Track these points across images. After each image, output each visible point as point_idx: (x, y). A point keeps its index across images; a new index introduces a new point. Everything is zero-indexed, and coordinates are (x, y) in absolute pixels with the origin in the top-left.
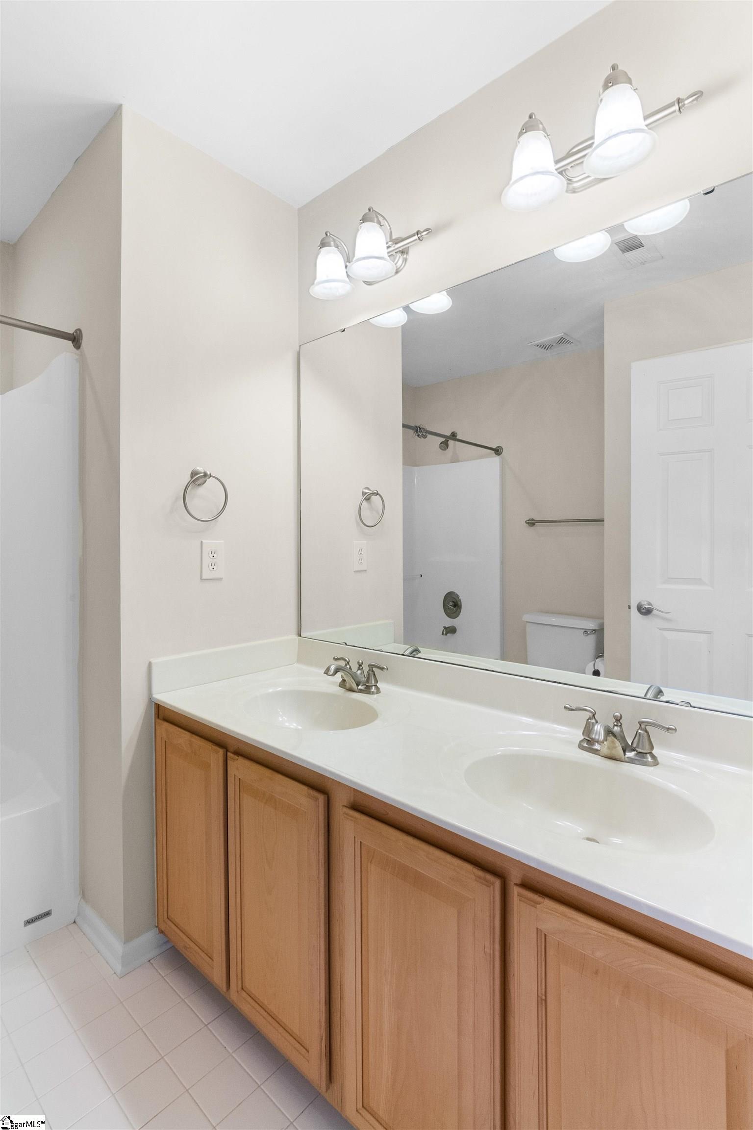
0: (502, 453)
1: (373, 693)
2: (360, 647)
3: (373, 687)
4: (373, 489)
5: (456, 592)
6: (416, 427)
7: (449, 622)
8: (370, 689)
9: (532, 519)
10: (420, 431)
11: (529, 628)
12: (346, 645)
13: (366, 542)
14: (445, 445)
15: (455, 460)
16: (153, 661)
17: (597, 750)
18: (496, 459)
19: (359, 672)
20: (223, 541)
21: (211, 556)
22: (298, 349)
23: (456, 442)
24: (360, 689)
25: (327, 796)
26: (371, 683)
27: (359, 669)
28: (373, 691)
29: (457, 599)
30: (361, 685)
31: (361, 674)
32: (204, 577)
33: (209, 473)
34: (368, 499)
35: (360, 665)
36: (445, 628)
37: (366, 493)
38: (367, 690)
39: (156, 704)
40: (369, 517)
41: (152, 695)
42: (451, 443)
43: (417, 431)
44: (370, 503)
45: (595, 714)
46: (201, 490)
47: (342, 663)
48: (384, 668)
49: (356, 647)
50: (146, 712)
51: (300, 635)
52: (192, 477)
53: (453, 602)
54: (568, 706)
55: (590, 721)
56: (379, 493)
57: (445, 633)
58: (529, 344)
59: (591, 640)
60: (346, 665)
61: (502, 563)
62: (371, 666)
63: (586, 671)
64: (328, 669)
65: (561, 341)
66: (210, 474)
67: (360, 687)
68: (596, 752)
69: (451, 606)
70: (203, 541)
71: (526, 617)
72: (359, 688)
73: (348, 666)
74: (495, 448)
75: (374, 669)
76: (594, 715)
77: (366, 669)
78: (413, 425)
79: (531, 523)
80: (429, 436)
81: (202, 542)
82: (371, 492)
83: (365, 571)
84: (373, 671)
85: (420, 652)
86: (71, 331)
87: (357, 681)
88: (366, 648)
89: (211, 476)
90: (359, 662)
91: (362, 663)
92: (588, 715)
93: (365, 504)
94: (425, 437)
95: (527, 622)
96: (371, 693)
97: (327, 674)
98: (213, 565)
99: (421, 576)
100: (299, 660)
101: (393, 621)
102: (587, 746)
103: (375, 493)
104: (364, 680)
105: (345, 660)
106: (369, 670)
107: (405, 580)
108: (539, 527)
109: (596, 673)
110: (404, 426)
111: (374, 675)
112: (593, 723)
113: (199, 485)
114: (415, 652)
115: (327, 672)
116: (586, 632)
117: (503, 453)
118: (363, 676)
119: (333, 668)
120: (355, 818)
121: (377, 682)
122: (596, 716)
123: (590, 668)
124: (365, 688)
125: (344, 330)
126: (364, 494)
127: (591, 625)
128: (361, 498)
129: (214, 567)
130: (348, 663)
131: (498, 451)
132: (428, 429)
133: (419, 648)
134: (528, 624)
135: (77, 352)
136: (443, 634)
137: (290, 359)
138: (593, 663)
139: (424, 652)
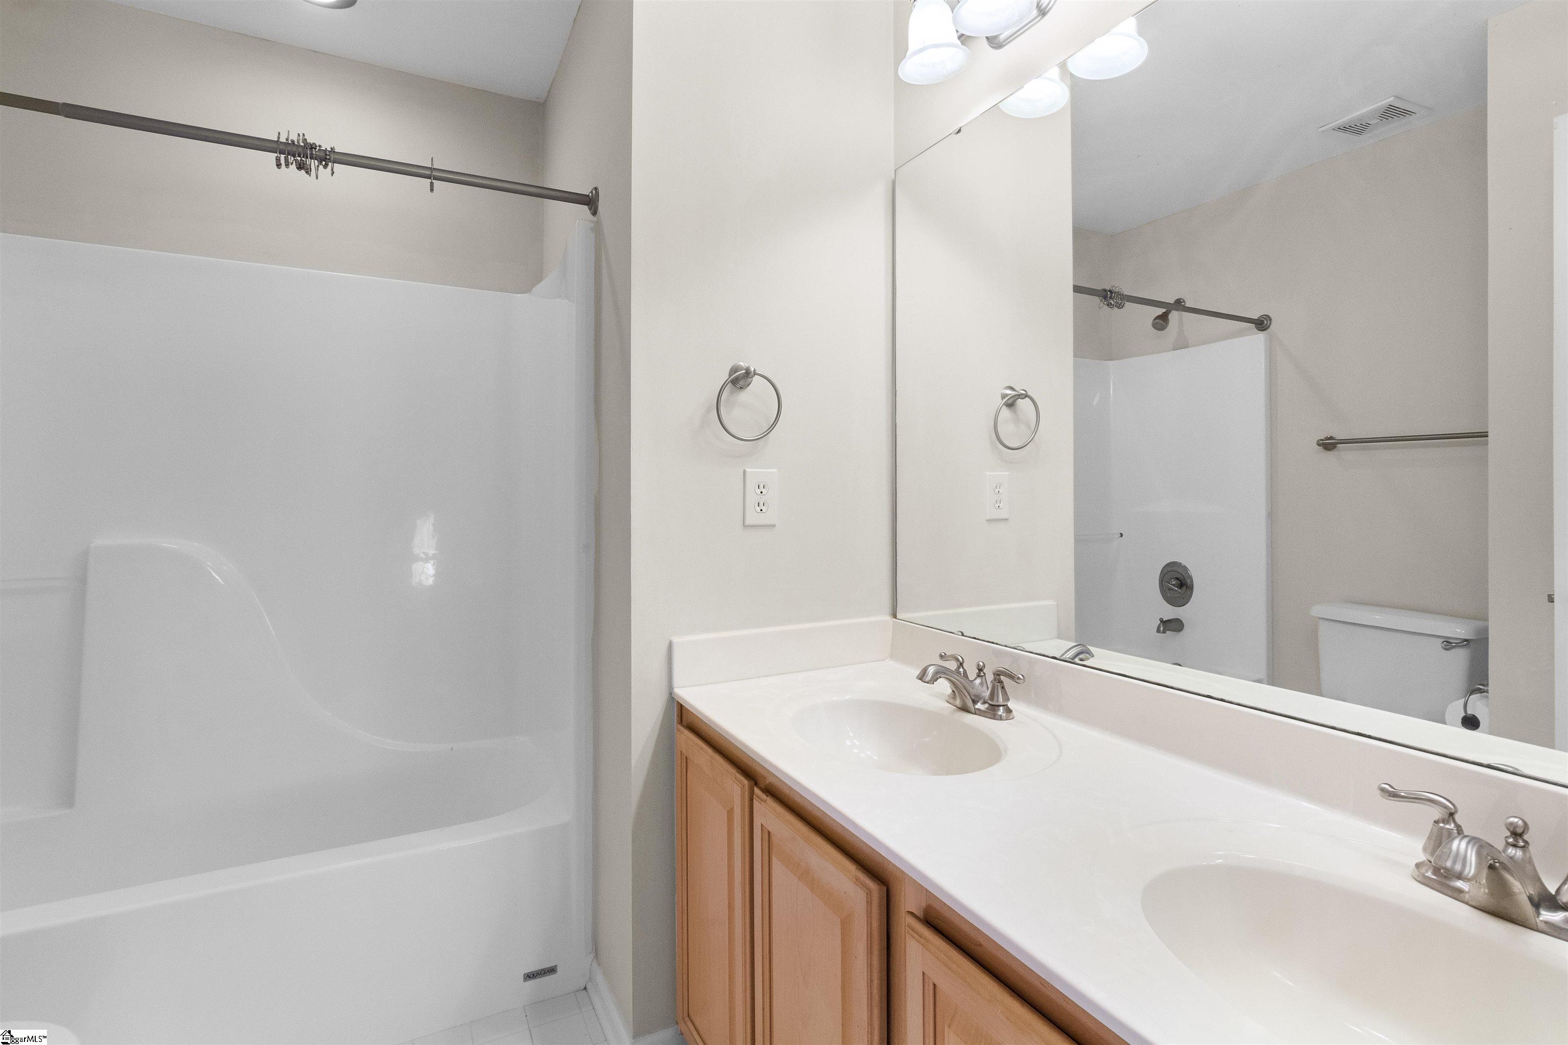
0: (1269, 327)
1: (1001, 718)
2: (984, 641)
3: (1001, 708)
4: (1019, 389)
5: (1184, 563)
6: (1105, 290)
7: (1170, 612)
8: (994, 710)
9: (1331, 438)
10: (1111, 298)
11: (1323, 627)
12: (963, 635)
13: (1008, 473)
14: (1162, 322)
15: (1181, 344)
16: (676, 640)
17: (1460, 891)
18: (1260, 337)
19: (978, 681)
20: (776, 470)
21: (758, 491)
22: (893, 178)
23: (1184, 313)
24: (978, 709)
25: (885, 888)
26: (998, 701)
27: (979, 676)
28: (1001, 715)
29: (1186, 576)
30: (981, 702)
31: (981, 684)
32: (748, 522)
33: (752, 369)
34: (1010, 405)
35: (980, 670)
36: (1162, 621)
37: (1007, 395)
38: (992, 711)
39: (678, 703)
40: (1010, 431)
41: (673, 689)
42: (1174, 316)
43: (1105, 297)
44: (1015, 412)
45: (1456, 811)
46: (744, 396)
47: (952, 665)
48: (1019, 678)
49: (978, 639)
50: (665, 712)
51: (895, 616)
52: (730, 375)
53: (1177, 579)
54: (1387, 787)
55: (1442, 825)
56: (1029, 393)
57: (1162, 629)
58: (1320, 130)
59: (1460, 658)
60: (959, 668)
61: (1271, 516)
62: (998, 674)
63: (1448, 717)
64: (924, 672)
65: (1392, 112)
66: (755, 370)
67: (979, 706)
68: (1457, 894)
69: (1173, 585)
70: (746, 469)
71: (1318, 611)
72: (977, 707)
73: (961, 670)
74: (1256, 318)
75: (1002, 678)
76: (1451, 815)
77: (990, 677)
78: (1099, 287)
79: (1329, 445)
80: (1128, 304)
81: (744, 472)
82: (1016, 393)
83: (1006, 520)
84: (1001, 682)
85: (1093, 656)
86: (585, 190)
87: (975, 695)
88: (993, 643)
89: (755, 374)
90: (978, 665)
91: (984, 666)
92: (1436, 813)
93: (1006, 413)
94: (1120, 306)
95: (1320, 618)
96: (997, 717)
97: (921, 679)
98: (761, 504)
99: (1122, 535)
100: (893, 655)
101: (1056, 603)
102: (1434, 877)
103: (1022, 394)
104: (987, 694)
105: (957, 660)
106: (995, 679)
107: (1080, 540)
108: (1346, 454)
109: (1471, 722)
110: (1077, 289)
111: (1003, 688)
112: (1449, 832)
113: (741, 388)
114: (1081, 655)
115: (921, 677)
116: (1449, 644)
117: (1271, 327)
118: (985, 688)
119: (931, 670)
120: (925, 938)
121: (1008, 700)
122: (1457, 817)
123: (1456, 710)
124: (987, 708)
125: (959, 131)
126: (1004, 396)
127: (1459, 630)
128: (1000, 402)
129: (763, 508)
130: (961, 664)
131: (1262, 324)
132: (1125, 293)
133: (1092, 649)
134: (1321, 622)
135: (594, 219)
136: (1158, 631)
137: (880, 191)
138: (1462, 701)
139: (1101, 657)
